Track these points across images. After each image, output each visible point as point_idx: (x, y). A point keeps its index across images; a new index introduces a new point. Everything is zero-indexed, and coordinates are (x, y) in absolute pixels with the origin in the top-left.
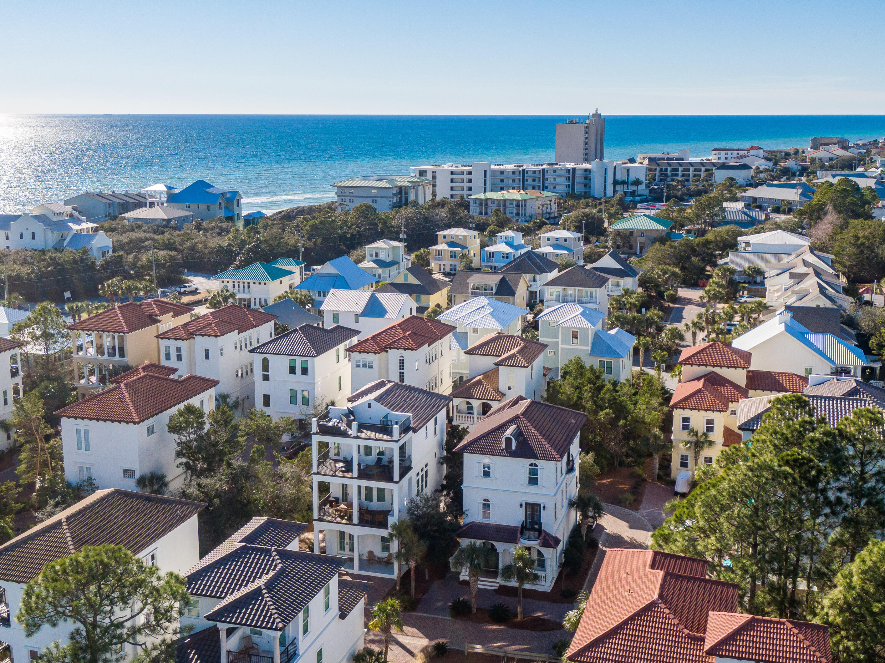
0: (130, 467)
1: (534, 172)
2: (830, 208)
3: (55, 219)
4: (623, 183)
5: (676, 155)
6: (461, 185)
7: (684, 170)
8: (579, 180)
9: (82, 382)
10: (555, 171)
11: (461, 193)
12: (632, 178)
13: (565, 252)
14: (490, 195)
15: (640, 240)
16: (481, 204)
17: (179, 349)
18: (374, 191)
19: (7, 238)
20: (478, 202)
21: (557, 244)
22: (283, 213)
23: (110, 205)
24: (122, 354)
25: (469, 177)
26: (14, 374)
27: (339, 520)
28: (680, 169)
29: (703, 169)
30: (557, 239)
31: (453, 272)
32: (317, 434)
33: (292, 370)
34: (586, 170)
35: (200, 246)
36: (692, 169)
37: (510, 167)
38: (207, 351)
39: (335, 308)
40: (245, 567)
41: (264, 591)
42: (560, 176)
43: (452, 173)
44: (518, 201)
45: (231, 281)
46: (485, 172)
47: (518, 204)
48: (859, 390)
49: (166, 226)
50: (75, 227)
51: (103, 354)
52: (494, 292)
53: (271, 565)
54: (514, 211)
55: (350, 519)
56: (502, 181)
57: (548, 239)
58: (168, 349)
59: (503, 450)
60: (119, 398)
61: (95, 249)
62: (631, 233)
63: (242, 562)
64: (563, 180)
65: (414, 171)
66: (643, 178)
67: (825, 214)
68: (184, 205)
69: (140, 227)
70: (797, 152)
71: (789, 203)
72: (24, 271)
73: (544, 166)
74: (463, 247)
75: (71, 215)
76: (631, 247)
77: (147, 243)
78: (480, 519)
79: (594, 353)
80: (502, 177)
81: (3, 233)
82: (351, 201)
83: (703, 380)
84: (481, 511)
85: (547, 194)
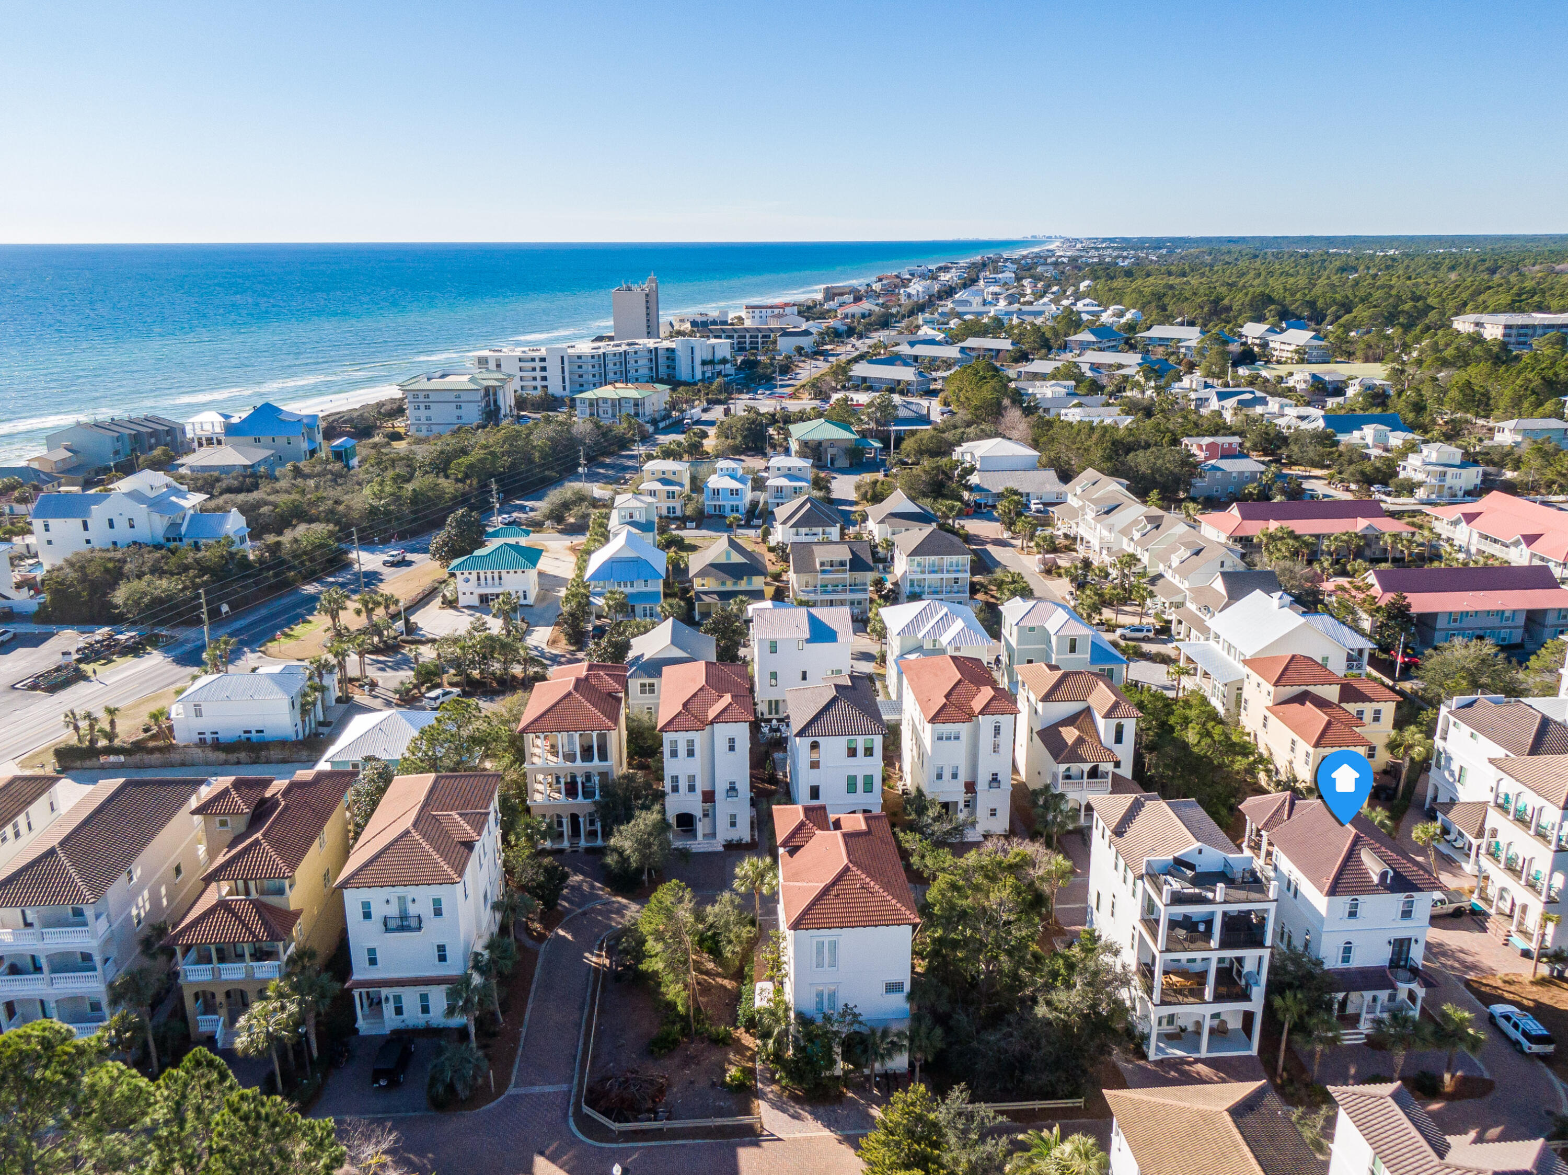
0: (893, 978)
1: (614, 355)
3: (152, 494)
4: (712, 362)
5: (714, 314)
6: (533, 374)
8: (662, 360)
9: (538, 797)
10: (636, 352)
11: (535, 383)
12: (718, 356)
13: (804, 483)
14: (595, 393)
15: (831, 451)
16: (591, 405)
17: (691, 743)
19: (86, 528)
20: (587, 402)
21: (790, 475)
23: (118, 439)
24: (602, 756)
25: (544, 364)
30: (790, 469)
31: (672, 515)
33: (852, 752)
34: (668, 349)
36: (748, 335)
37: (586, 349)
39: (772, 636)
42: (644, 357)
43: (520, 360)
44: (636, 399)
46: (562, 358)
47: (636, 403)
49: (254, 477)
50: (184, 503)
51: (573, 760)
52: (847, 567)
54: (633, 411)
55: (1199, 994)
56: (580, 367)
58: (674, 743)
59: (1376, 885)
60: (862, 888)
61: (234, 537)
62: (820, 444)
64: (645, 362)
66: (729, 357)
68: (251, 439)
70: (817, 306)
71: (909, 383)
73: (625, 347)
74: (679, 484)
75: (168, 485)
77: (265, 509)
78: (1340, 965)
79: (1093, 661)
80: (580, 362)
81: (78, 522)
82: (427, 408)
83: (1308, 704)
84: (1341, 955)
85: (660, 387)
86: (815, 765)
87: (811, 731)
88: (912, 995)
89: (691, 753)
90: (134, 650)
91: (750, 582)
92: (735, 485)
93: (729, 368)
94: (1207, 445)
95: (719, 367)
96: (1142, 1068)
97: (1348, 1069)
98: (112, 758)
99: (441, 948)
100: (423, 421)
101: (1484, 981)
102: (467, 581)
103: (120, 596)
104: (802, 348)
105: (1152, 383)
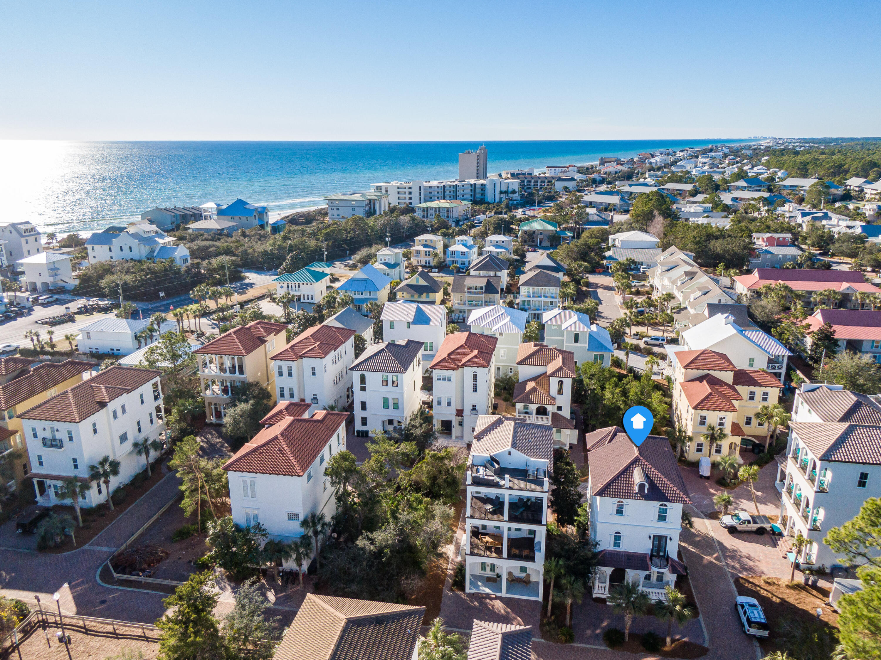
0: (294, 511)
1: (450, 186)
2: (656, 212)
3: (145, 236)
4: (506, 192)
5: (526, 170)
6: (404, 196)
7: (535, 182)
8: (478, 191)
9: (208, 392)
10: (463, 186)
11: (405, 201)
12: (511, 189)
13: (504, 250)
14: (429, 204)
15: (540, 237)
16: (424, 211)
17: (290, 368)
18: (353, 203)
19: (110, 251)
20: (420, 209)
21: (497, 245)
22: (290, 217)
23: (174, 216)
24: (241, 372)
25: (410, 190)
26: (156, 398)
27: (488, 553)
28: (532, 181)
29: (546, 181)
30: (497, 242)
31: (427, 265)
32: (472, 485)
33: (386, 383)
34: (482, 185)
35: (250, 251)
36: (539, 181)
37: (435, 183)
38: (314, 369)
39: (392, 319)
42: (467, 189)
43: (398, 188)
44: (448, 208)
45: (286, 283)
46: (420, 187)
47: (448, 210)
48: (861, 402)
49: (221, 234)
50: (161, 241)
51: (225, 372)
52: (483, 291)
54: (446, 215)
55: (499, 551)
56: (431, 193)
57: (491, 242)
58: (280, 368)
59: (637, 493)
60: (279, 450)
61: (178, 258)
62: (534, 232)
64: (468, 191)
65: (373, 186)
66: (517, 190)
67: (654, 216)
68: (230, 217)
69: (202, 235)
70: (592, 168)
71: (614, 205)
72: (129, 278)
73: (457, 183)
74: (434, 248)
75: (156, 232)
76: (533, 241)
77: (211, 249)
78: (612, 548)
79: (590, 349)
80: (431, 190)
81: (106, 247)
82: (338, 209)
83: (705, 382)
84: (613, 541)
85: (464, 202)
86: (363, 389)
87: (361, 367)
88: (304, 523)
89: (290, 374)
90: (106, 310)
91: (428, 297)
92: (464, 249)
93: (517, 196)
94: (768, 237)
95: (511, 196)
96: (459, 597)
98: (45, 357)
99: (75, 460)
100: (336, 216)
101: (751, 580)
102: (282, 287)
103: (103, 283)
104: (567, 188)
105: (766, 208)
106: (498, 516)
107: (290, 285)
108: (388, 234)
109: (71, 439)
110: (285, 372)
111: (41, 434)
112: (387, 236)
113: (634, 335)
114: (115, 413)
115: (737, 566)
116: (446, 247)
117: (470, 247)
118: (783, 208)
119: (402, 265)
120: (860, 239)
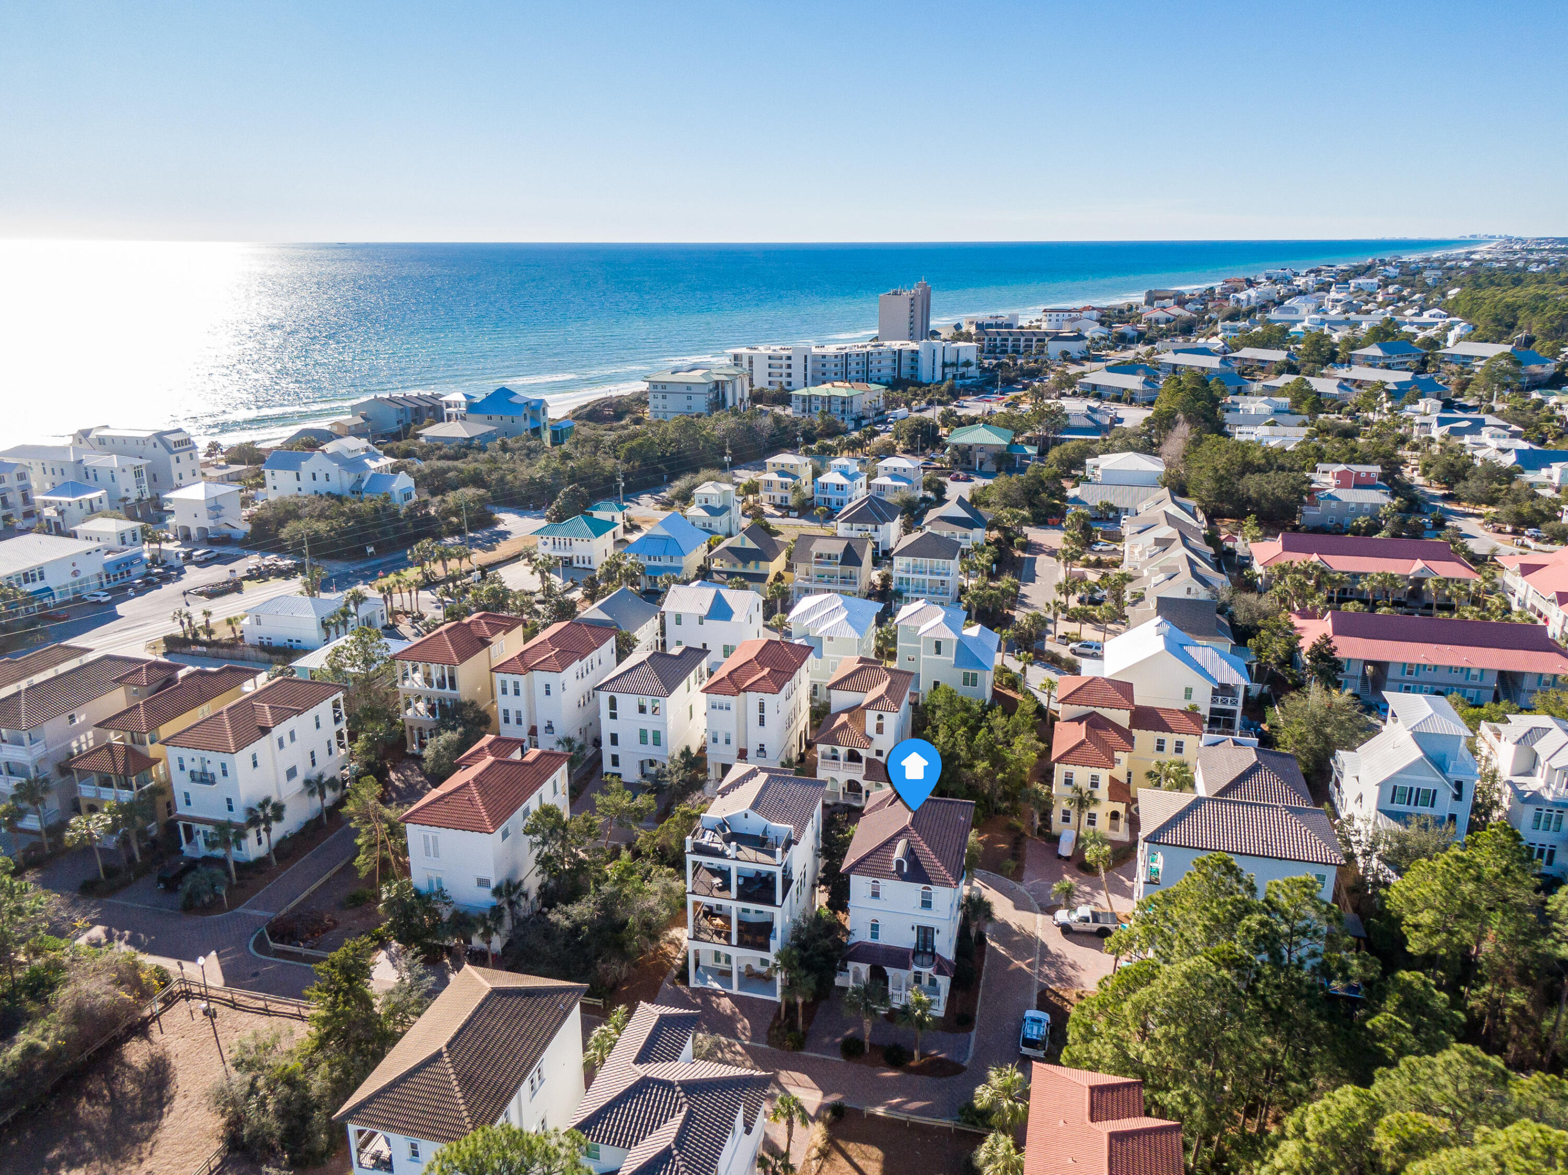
0: (484, 875)
1: (858, 355)
2: (1180, 416)
4: (953, 365)
5: (1004, 320)
6: (779, 371)
7: (1015, 340)
8: (905, 362)
9: (410, 712)
10: (880, 353)
11: (780, 379)
12: (962, 358)
13: (902, 484)
14: (814, 390)
15: (980, 455)
16: (804, 401)
17: (516, 684)
18: (688, 387)
19: (298, 479)
20: (801, 399)
21: (895, 475)
22: (589, 408)
23: (402, 412)
24: (453, 687)
25: (789, 362)
26: (337, 720)
27: (715, 938)
28: (1011, 339)
29: (1035, 339)
30: (900, 468)
31: (784, 504)
32: (692, 853)
33: (642, 710)
34: (913, 351)
35: (509, 477)
36: (1022, 339)
37: (831, 349)
38: (547, 686)
39: (678, 610)
40: (647, 1106)
41: (675, 1152)
42: (885, 358)
43: (770, 358)
44: (845, 396)
45: (551, 538)
46: (805, 357)
47: (845, 400)
48: (1260, 766)
49: (469, 447)
50: (373, 465)
51: (431, 686)
52: (839, 561)
53: (676, 1104)
54: (840, 409)
55: (728, 937)
56: (824, 365)
57: (886, 469)
58: (504, 683)
59: (894, 872)
60: (469, 800)
61: (396, 492)
62: (970, 447)
63: (644, 1099)
64: (888, 362)
67: (1176, 423)
68: (486, 417)
69: (439, 448)
70: (1128, 310)
71: (1132, 393)
72: (322, 526)
73: (869, 348)
74: (795, 477)
75: (367, 450)
76: (969, 463)
77: (450, 474)
78: (868, 939)
79: (956, 665)
80: (824, 362)
81: (293, 474)
82: (665, 397)
83: (1084, 724)
84: (869, 931)
85: (874, 387)
86: (613, 716)
87: (611, 686)
88: (497, 892)
89: (517, 693)
90: (285, 574)
91: (757, 567)
92: (842, 480)
93: (973, 371)
94: (1338, 473)
95: (962, 370)
96: (679, 992)
97: (847, 1029)
98: (199, 648)
99: (229, 800)
100: (660, 408)
101: (1061, 993)
102: (545, 544)
103: (284, 533)
104: (1067, 353)
105: (1389, 404)
106: (725, 894)
107: (557, 541)
108: (728, 451)
109: (225, 773)
110: (510, 689)
111: (189, 766)
112: (725, 454)
113: (1060, 637)
114: (281, 743)
115: (1053, 975)
116: (817, 474)
117: (852, 477)
118: (1415, 407)
119: (733, 509)
120: (1509, 475)
